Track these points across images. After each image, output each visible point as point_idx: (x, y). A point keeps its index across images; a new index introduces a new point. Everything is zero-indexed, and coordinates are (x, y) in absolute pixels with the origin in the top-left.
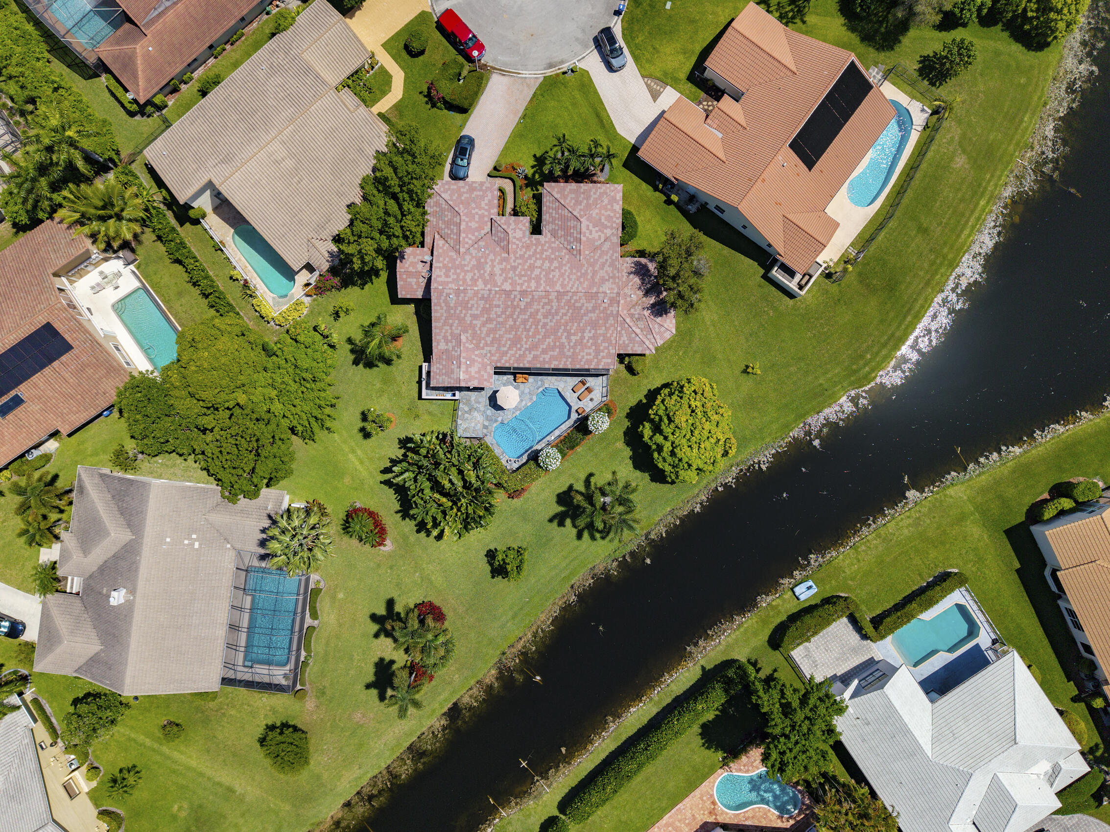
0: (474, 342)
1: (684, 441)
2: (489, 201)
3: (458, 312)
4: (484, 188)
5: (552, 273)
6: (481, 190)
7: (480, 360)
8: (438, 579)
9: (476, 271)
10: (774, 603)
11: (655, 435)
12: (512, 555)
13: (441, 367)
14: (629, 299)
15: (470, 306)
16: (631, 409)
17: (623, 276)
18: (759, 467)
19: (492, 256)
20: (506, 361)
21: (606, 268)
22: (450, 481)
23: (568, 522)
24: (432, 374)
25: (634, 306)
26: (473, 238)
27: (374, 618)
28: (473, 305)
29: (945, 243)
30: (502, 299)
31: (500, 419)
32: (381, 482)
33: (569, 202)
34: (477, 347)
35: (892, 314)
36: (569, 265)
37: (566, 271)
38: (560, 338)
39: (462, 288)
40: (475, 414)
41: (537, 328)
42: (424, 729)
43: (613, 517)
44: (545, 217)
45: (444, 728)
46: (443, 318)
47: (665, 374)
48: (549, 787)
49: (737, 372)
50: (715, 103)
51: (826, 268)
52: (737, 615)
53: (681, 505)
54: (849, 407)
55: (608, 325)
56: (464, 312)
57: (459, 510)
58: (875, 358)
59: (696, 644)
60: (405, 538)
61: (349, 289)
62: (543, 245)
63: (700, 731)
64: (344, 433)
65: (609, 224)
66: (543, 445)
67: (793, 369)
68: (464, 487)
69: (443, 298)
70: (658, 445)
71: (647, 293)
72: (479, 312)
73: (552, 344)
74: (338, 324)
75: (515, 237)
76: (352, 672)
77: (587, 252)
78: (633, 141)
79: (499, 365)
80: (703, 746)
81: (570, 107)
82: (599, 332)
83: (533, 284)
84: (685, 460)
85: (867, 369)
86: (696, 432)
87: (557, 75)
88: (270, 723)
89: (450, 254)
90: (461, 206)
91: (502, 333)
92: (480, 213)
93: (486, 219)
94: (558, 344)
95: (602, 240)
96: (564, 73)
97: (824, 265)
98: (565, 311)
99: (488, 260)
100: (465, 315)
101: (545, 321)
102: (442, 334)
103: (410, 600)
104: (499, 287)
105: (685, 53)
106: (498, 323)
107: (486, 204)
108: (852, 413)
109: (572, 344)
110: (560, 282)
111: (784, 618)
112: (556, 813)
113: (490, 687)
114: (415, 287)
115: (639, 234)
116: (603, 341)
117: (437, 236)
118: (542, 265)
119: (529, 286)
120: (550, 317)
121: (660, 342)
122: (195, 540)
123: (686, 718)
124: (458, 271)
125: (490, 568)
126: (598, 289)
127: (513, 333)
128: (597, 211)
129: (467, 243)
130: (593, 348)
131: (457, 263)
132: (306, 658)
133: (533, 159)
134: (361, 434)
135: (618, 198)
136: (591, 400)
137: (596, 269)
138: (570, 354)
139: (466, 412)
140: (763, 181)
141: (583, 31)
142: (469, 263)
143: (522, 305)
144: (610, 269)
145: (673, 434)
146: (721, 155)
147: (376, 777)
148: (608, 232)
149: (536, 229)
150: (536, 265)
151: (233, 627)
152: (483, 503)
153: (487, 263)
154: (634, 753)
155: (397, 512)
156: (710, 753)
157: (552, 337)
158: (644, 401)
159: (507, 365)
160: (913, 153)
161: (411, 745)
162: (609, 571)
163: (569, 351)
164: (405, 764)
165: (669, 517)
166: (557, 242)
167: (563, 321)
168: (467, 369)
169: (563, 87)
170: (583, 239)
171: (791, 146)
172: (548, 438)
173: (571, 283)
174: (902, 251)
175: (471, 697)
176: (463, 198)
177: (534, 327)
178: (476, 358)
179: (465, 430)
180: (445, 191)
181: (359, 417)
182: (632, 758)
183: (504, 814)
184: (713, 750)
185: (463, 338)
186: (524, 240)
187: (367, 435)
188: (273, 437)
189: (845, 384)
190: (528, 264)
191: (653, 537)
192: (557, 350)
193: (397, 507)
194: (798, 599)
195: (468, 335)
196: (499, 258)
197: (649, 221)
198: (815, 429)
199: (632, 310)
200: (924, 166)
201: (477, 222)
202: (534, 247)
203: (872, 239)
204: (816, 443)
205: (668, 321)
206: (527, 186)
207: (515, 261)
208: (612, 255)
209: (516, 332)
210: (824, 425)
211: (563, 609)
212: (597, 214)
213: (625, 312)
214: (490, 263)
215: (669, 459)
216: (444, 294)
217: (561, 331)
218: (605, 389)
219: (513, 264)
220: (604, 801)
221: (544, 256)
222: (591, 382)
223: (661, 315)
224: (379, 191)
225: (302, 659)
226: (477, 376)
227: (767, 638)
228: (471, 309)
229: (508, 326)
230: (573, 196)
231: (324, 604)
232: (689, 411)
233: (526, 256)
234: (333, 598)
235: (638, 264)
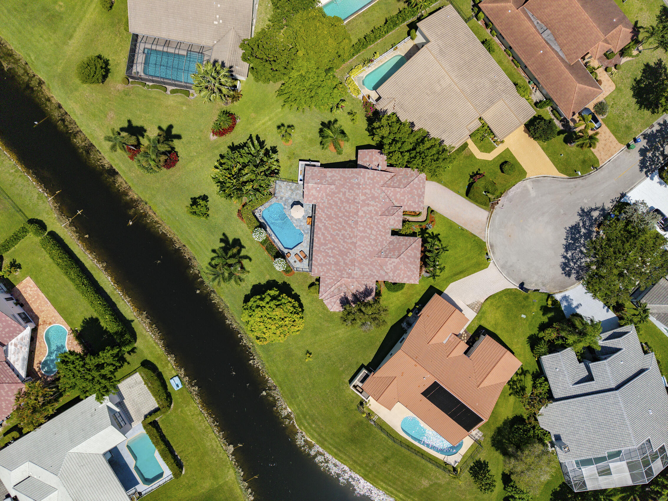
0: (330, 193)
1: (265, 313)
2: (412, 206)
3: (348, 184)
4: (420, 203)
5: (367, 240)
6: (419, 201)
7: (320, 196)
8: (192, 166)
9: (370, 196)
10: (169, 364)
11: (271, 297)
12: (204, 210)
13: (317, 173)
14: (351, 284)
15: (351, 191)
16: (289, 285)
17: (364, 281)
18: (252, 359)
19: (379, 205)
20: (319, 212)
21: (369, 272)
22: (247, 174)
23: (223, 245)
24: (313, 167)
25: (347, 287)
26: (391, 195)
27: (171, 127)
28: (351, 193)
29: (378, 473)
30: (353, 210)
31: (286, 207)
32: (251, 135)
33: (409, 252)
34: (327, 195)
35: (338, 440)
36: (372, 250)
37: (369, 248)
38: (330, 244)
39: (361, 186)
40: (290, 193)
41: (337, 230)
42: (103, 154)
43: (221, 270)
44: (401, 238)
45: (103, 166)
46: (344, 175)
47: (309, 305)
48: (65, 227)
49: (308, 348)
50: (466, 341)
51: (366, 402)
52: (164, 342)
53: (230, 312)
54: (284, 413)
55: (336, 271)
56: (347, 187)
57: (229, 178)
58: (313, 429)
59: (147, 317)
60: (218, 148)
61: (366, 122)
62: (385, 236)
63: (94, 317)
64: (282, 115)
65: (395, 275)
66: (269, 232)
67: (308, 380)
68: (243, 182)
69: (356, 175)
70: (264, 298)
71: (354, 295)
72: (347, 196)
73: (327, 239)
74: (346, 114)
75: (390, 219)
76: (138, 112)
77: (379, 261)
78: (445, 292)
79: (317, 207)
80: (85, 319)
81: (467, 256)
82: (333, 266)
83: (361, 229)
84: (254, 313)
85: (306, 424)
86: (270, 321)
87: (486, 250)
88: (110, 62)
89: (382, 181)
90: (409, 189)
91: (335, 209)
92: (405, 200)
93: (402, 203)
94: (327, 242)
95: (386, 271)
96: (487, 254)
97: (367, 401)
98: (345, 247)
99: (377, 203)
100: (345, 188)
101: (341, 235)
102: (335, 174)
103: (180, 149)
104: (361, 208)
105: (495, 325)
106: (340, 208)
107: (410, 204)
108: (281, 415)
109: (327, 250)
110: (362, 244)
111: (160, 370)
112: (49, 230)
113: (127, 195)
114: (364, 160)
115: (390, 293)
116: (327, 269)
117: (393, 174)
118: (373, 235)
119: (360, 226)
120: (342, 238)
121: (325, 302)
122: (219, 22)
123: (101, 309)
124: (371, 185)
125: (197, 197)
126: (357, 266)
127: (334, 216)
128: (403, 268)
129: (388, 191)
130: (324, 263)
131: (376, 185)
132: (148, 85)
133: (437, 233)
134: (280, 124)
135: (411, 281)
136: (295, 262)
137: (369, 266)
138: (321, 249)
139: (291, 187)
140: (416, 366)
141: (511, 266)
142: (376, 192)
143: (350, 222)
144: (368, 274)
145: (270, 307)
146: (432, 342)
147: (75, 124)
148: (391, 274)
149: (394, 233)
150: (373, 231)
151: (167, 43)
152: (233, 192)
153: (375, 202)
154: (81, 277)
155: (233, 143)
156: (80, 322)
157: (331, 239)
158: (293, 293)
159: (316, 212)
160: (431, 455)
161: (94, 146)
162: (193, 268)
163: (323, 248)
164: (82, 142)
165: (224, 305)
166: (386, 244)
167: (340, 245)
168: (314, 188)
169: (479, 253)
170: (387, 259)
171: (435, 382)
172: (273, 235)
173: (361, 251)
174: (374, 447)
175: (121, 183)
176: (414, 190)
177: (337, 228)
178: (321, 194)
179: (280, 186)
180: (419, 180)
181: (291, 124)
182: (78, 275)
183: (50, 199)
184: (82, 324)
185: (333, 187)
186: (388, 225)
187: (279, 127)
188: (276, 70)
189: (298, 411)
190: (374, 226)
191: (212, 295)
192: (324, 242)
193: (236, 144)
194: (171, 379)
195: (334, 190)
196: (378, 210)
197: (398, 300)
198: (273, 393)
199: (344, 286)
200: (423, 461)
201: (400, 198)
202: (384, 231)
203: (382, 429)
204: (264, 393)
205: (338, 307)
206: (422, 229)
207: (376, 219)
208: (377, 276)
209: (335, 218)
210: (274, 397)
211: (171, 239)
212: (401, 268)
213: (343, 282)
214: (375, 204)
215: (255, 304)
216: (358, 176)
217: (334, 244)
218: (301, 270)
219: (374, 218)
220: (53, 258)
221: (378, 236)
222: (306, 261)
223: (341, 303)
224: (417, 140)
225: (147, 83)
226: (310, 194)
227: (148, 359)
228: (349, 192)
229: (338, 213)
230: (413, 255)
231: (180, 97)
232: (283, 317)
233: (379, 226)
234: (183, 104)
235: (372, 291)
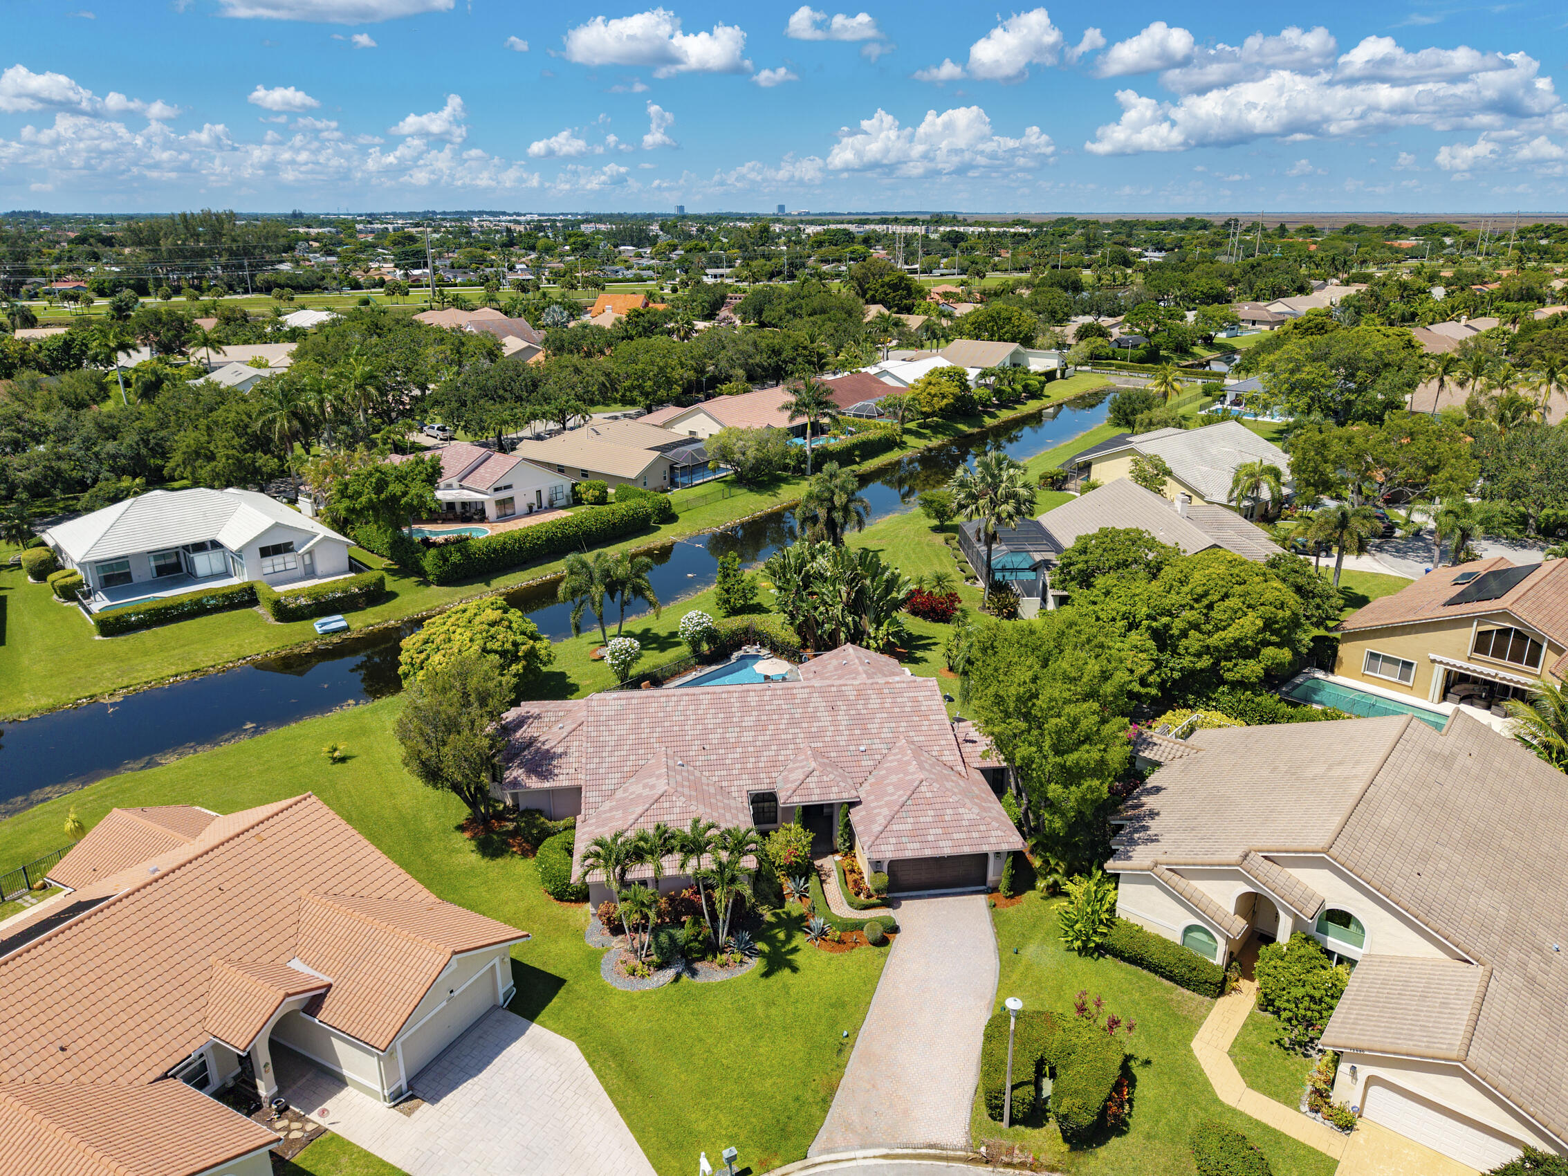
19: (842, 740)
26: (887, 765)
89: (922, 738)
117: (960, 768)
176: (930, 811)
201: (888, 785)
235: (544, 775)
